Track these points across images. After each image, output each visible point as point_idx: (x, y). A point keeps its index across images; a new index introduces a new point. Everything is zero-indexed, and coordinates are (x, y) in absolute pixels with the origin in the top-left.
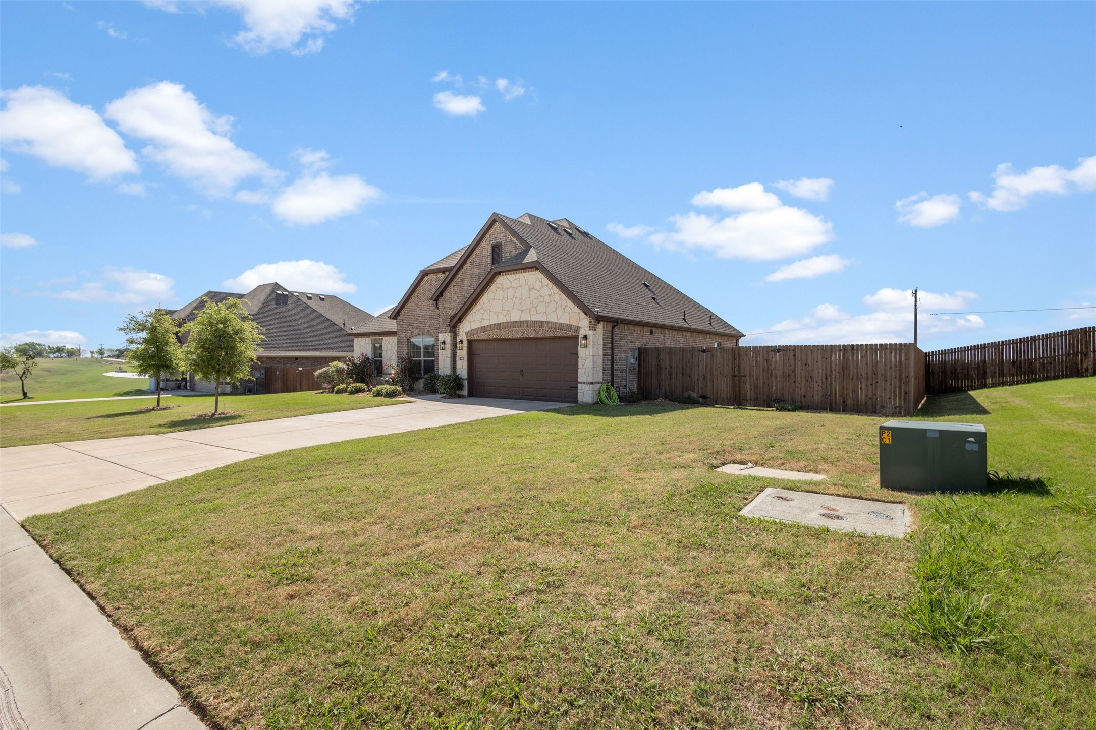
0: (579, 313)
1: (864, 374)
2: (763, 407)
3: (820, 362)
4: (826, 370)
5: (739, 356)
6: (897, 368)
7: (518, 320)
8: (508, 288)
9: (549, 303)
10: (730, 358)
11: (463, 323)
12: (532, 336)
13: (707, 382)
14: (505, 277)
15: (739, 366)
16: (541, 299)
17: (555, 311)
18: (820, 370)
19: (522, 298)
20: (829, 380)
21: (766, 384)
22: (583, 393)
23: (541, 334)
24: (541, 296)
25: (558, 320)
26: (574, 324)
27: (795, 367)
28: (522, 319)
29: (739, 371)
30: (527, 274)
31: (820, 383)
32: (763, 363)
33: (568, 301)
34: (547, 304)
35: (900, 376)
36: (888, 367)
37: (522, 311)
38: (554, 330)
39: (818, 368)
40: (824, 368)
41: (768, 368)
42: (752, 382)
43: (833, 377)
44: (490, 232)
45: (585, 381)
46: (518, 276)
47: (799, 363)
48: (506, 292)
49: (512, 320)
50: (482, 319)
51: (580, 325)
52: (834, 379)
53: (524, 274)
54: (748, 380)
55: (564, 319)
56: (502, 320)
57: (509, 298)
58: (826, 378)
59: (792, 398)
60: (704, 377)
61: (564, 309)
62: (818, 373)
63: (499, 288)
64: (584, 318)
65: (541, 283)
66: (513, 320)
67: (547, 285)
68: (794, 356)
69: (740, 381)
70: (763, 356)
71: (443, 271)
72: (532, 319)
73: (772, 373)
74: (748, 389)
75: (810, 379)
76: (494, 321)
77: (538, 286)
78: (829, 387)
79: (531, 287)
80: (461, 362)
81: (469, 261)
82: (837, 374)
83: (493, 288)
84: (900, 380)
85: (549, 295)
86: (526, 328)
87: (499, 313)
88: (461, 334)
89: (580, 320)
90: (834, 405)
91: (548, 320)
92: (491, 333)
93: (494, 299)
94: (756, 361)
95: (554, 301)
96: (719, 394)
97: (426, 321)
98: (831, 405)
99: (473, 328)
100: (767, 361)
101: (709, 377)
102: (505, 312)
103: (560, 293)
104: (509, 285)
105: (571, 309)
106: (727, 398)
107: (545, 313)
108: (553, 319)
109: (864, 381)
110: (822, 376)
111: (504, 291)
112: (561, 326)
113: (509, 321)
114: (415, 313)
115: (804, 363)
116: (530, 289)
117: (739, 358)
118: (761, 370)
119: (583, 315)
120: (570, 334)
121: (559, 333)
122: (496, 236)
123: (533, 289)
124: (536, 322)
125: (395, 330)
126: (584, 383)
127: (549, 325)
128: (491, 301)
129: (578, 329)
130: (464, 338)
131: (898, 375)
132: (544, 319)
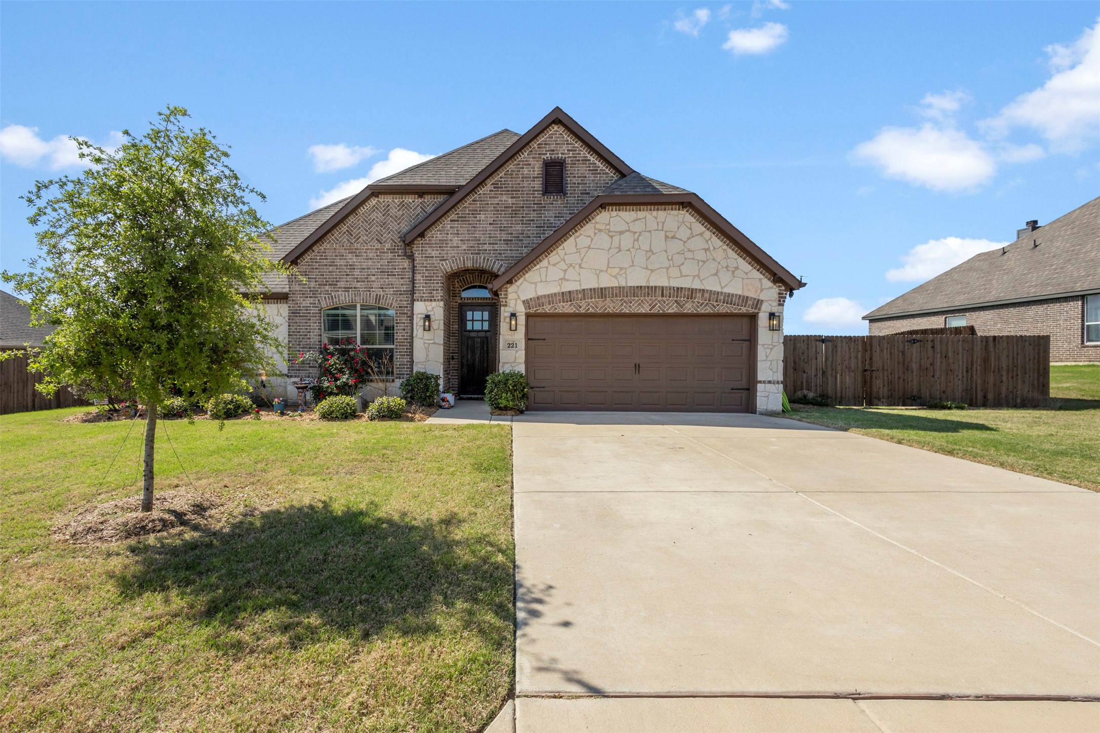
0: (760, 280)
1: (1005, 367)
2: (898, 405)
3: (960, 355)
4: (967, 362)
5: (871, 347)
6: (1036, 361)
7: (644, 284)
8: (621, 233)
9: (704, 262)
10: (860, 349)
11: (518, 283)
12: (670, 311)
13: (827, 379)
14: (614, 213)
15: (871, 359)
16: (689, 255)
17: (716, 274)
18: (961, 363)
19: (651, 251)
20: (970, 374)
21: (901, 380)
22: (767, 397)
23: (689, 308)
24: (689, 250)
25: (722, 288)
26: (752, 295)
27: (934, 359)
28: (652, 284)
29: (871, 365)
30: (660, 213)
31: (960, 377)
32: (898, 356)
33: (740, 260)
34: (701, 264)
35: (1039, 367)
36: (1027, 360)
37: (652, 271)
38: (715, 304)
39: (959, 361)
40: (965, 361)
41: (904, 361)
42: (886, 378)
43: (975, 369)
44: (541, 139)
45: (770, 379)
46: (641, 214)
47: (939, 355)
48: (616, 239)
49: (629, 285)
50: (564, 279)
51: (761, 298)
52: (975, 372)
53: (655, 213)
54: (881, 375)
55: (735, 288)
56: (607, 281)
57: (623, 247)
58: (967, 371)
59: (930, 394)
60: (824, 372)
61: (733, 272)
62: (959, 365)
63: (600, 231)
64: (770, 288)
65: (691, 229)
66: (631, 284)
67: (701, 234)
68: (933, 347)
69: (871, 377)
70: (898, 347)
71: (421, 192)
72: (672, 285)
73: (908, 366)
74: (879, 385)
75: (950, 373)
76: (590, 283)
77: (683, 233)
78: (969, 381)
79: (670, 235)
80: (512, 352)
81: (490, 182)
82: (979, 367)
83: (588, 229)
84: (1038, 372)
85: (706, 250)
86: (660, 298)
87: (601, 271)
88: (512, 303)
89: (762, 290)
90: (974, 400)
91: (703, 288)
92: (583, 304)
93: (589, 247)
94: (891, 353)
95: (714, 259)
96: (844, 392)
97: (373, 278)
98: (971, 400)
99: (540, 293)
100: (903, 353)
101: (830, 372)
102: (617, 270)
103: (725, 247)
104: (624, 227)
105: (746, 274)
106: (854, 398)
107: (698, 276)
108: (712, 285)
109: (1004, 373)
110: (963, 370)
111: (611, 237)
112: (729, 298)
113: (623, 284)
114: (339, 262)
115: (944, 355)
116: (666, 237)
117: (871, 350)
118: (896, 364)
119: (767, 283)
120: (744, 310)
121: (723, 309)
122: (552, 147)
123: (673, 237)
124: (679, 289)
125: (286, 290)
126: (770, 382)
127: (707, 295)
128: (583, 251)
129: (758, 303)
130: (521, 310)
131: (1036, 367)
132: (696, 285)
